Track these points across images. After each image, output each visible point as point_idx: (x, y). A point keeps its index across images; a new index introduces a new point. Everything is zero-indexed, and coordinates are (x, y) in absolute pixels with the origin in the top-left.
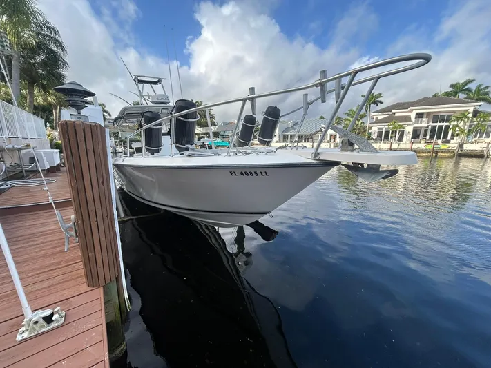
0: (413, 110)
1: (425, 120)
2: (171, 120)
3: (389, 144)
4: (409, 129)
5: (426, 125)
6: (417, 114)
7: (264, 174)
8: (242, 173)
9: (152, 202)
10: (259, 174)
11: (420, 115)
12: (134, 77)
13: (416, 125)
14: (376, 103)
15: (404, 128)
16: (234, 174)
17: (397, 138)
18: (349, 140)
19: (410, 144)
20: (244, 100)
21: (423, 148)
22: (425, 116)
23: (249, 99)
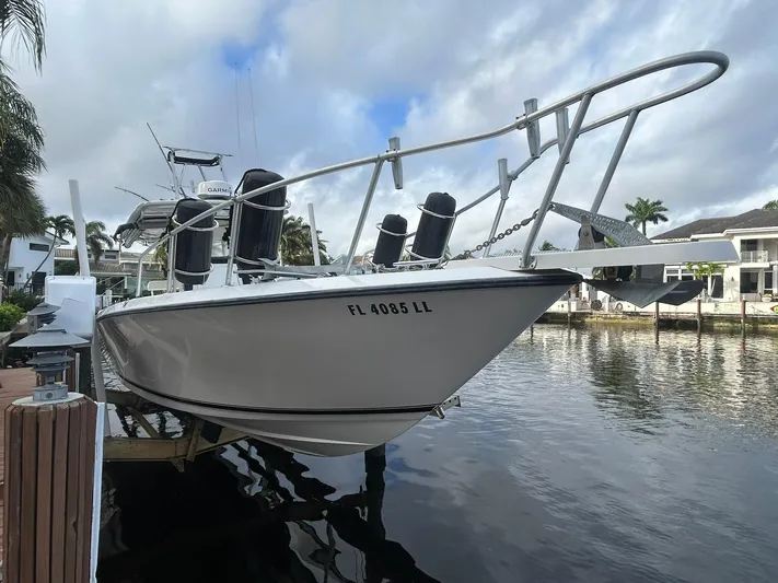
0: (733, 235)
1: (762, 253)
2: (232, 207)
3: (696, 305)
4: (732, 274)
5: (767, 265)
6: (743, 242)
7: (421, 307)
8: (374, 309)
9: (177, 400)
10: (411, 309)
11: (750, 245)
12: (166, 151)
13: (746, 265)
14: (654, 219)
15: (723, 271)
16: (356, 312)
17: (710, 291)
18: (592, 228)
19: (740, 304)
20: (379, 161)
21: (770, 312)
22: (761, 247)
23: (388, 158)
